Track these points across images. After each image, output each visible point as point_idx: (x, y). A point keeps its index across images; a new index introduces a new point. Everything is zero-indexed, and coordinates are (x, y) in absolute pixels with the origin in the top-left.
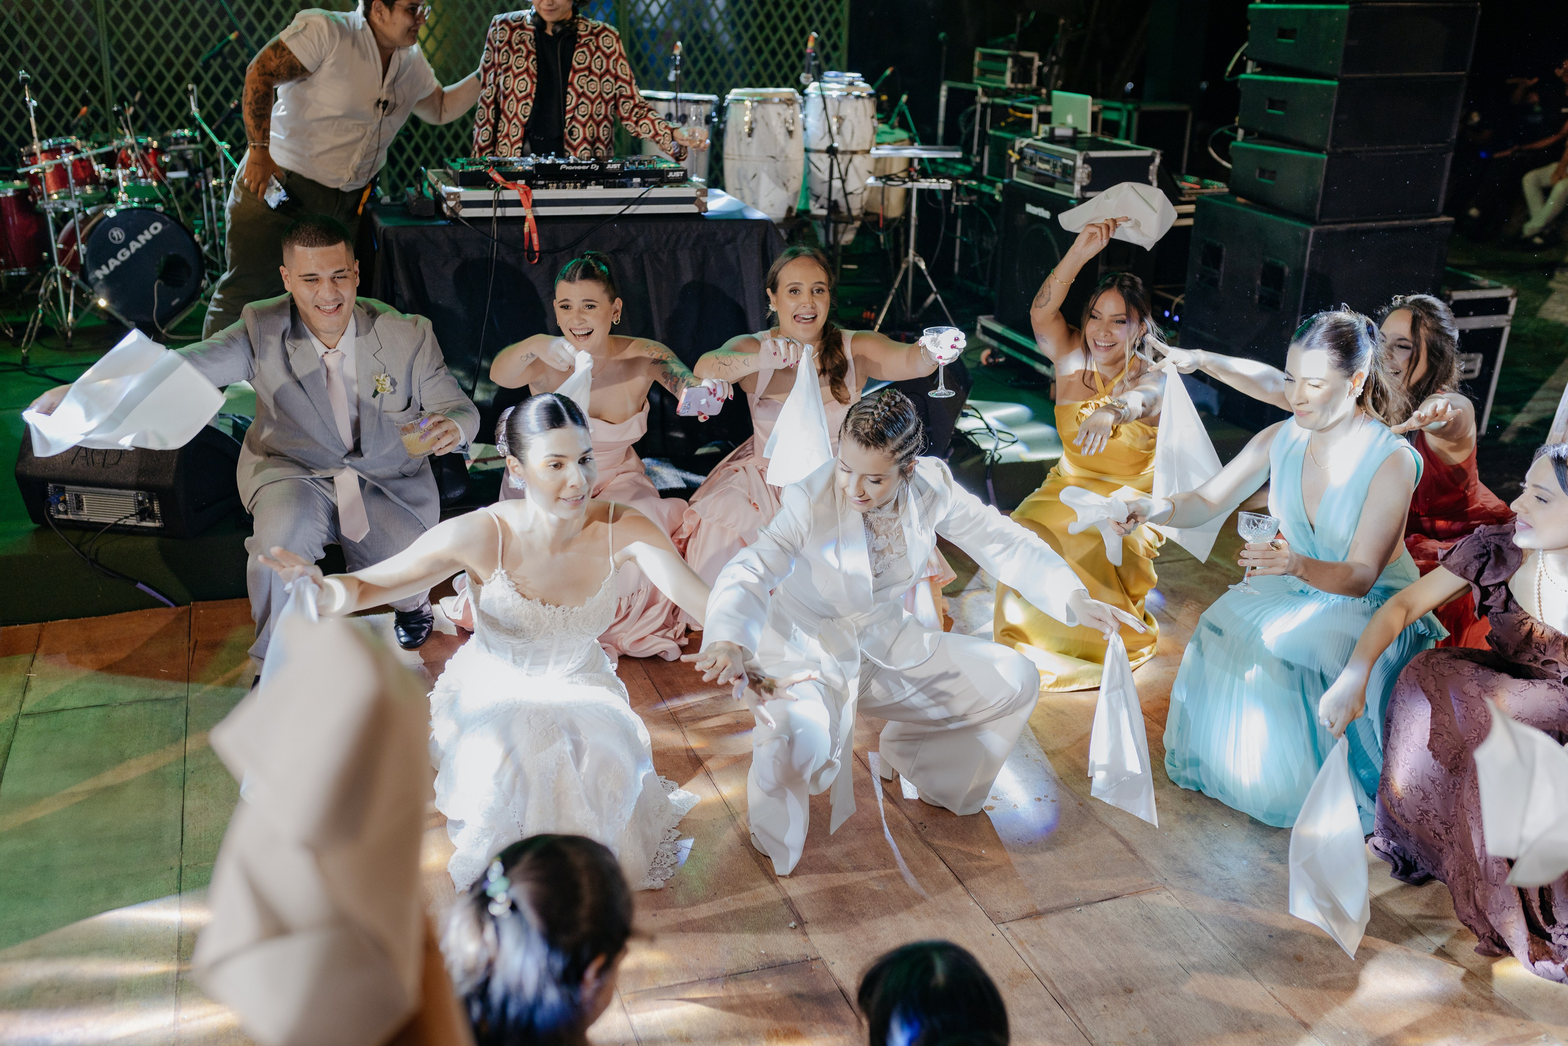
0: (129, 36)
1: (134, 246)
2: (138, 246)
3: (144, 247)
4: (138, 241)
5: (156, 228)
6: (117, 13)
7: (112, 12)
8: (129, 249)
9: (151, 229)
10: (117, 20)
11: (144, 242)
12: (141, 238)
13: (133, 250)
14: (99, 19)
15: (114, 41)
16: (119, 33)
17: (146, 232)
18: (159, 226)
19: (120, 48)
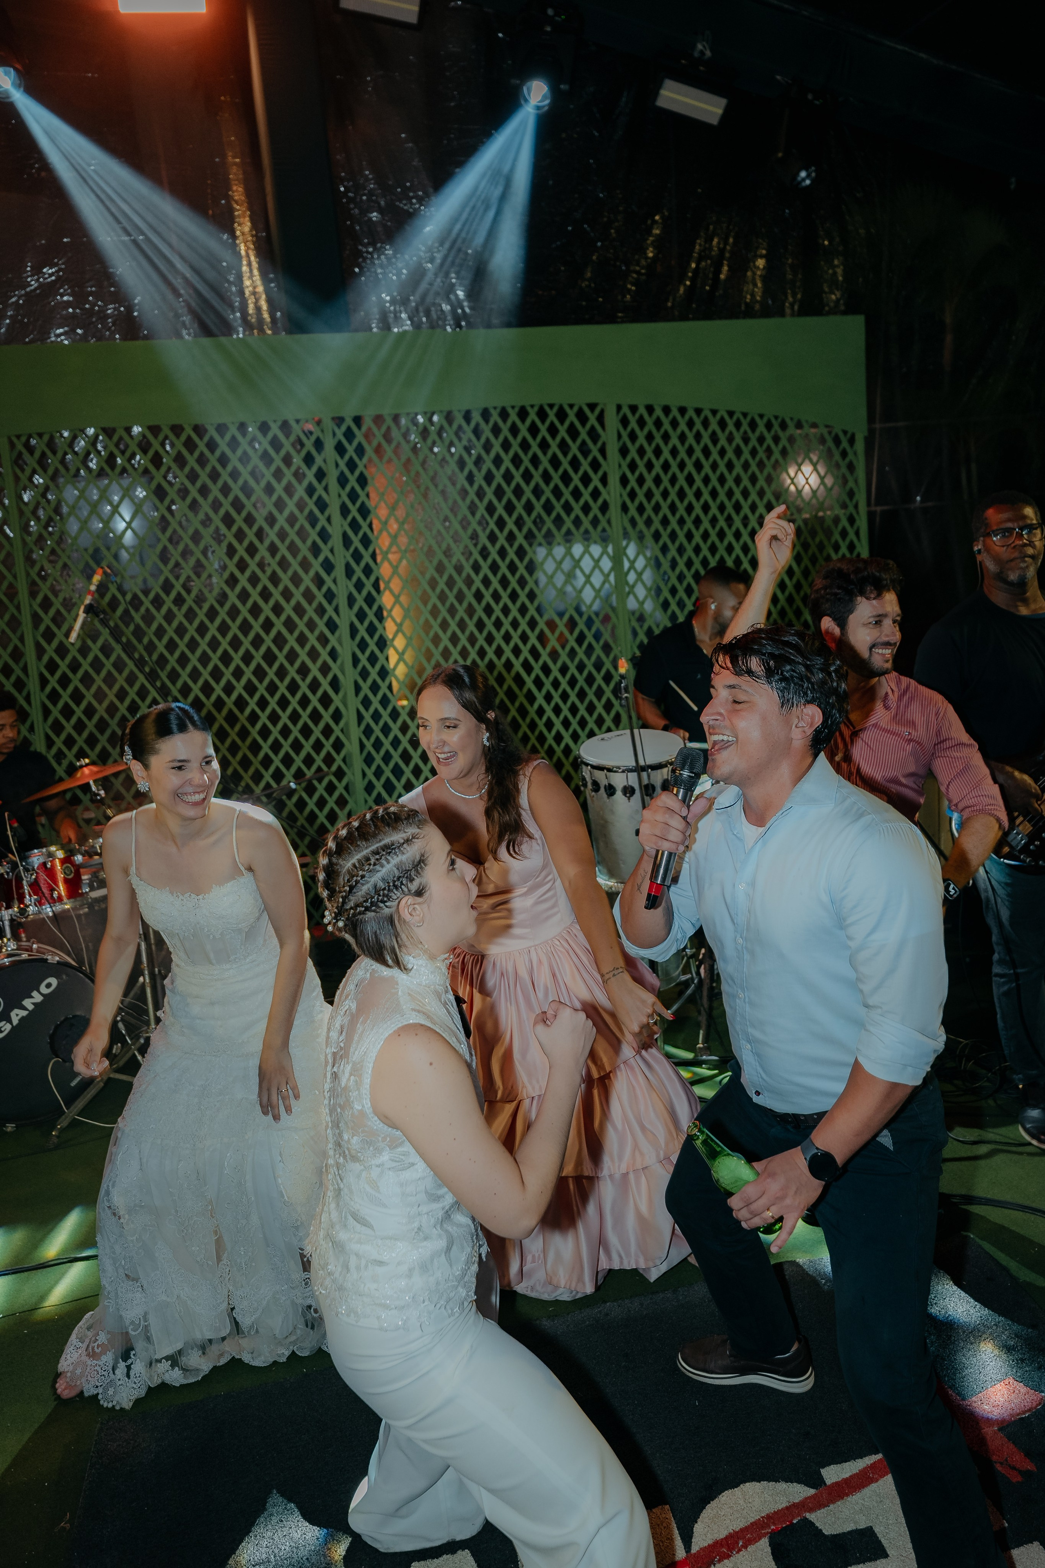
0: (67, 712)
1: (17, 1015)
2: (24, 1013)
3: (31, 1013)
4: (25, 1009)
5: (48, 986)
6: (54, 690)
7: (48, 689)
8: (10, 1021)
9: (43, 989)
10: (54, 696)
11: (31, 1007)
12: (28, 1003)
13: (15, 1021)
14: (32, 697)
15: (50, 720)
16: (56, 712)
17: (35, 994)
18: (54, 981)
19: (57, 727)
